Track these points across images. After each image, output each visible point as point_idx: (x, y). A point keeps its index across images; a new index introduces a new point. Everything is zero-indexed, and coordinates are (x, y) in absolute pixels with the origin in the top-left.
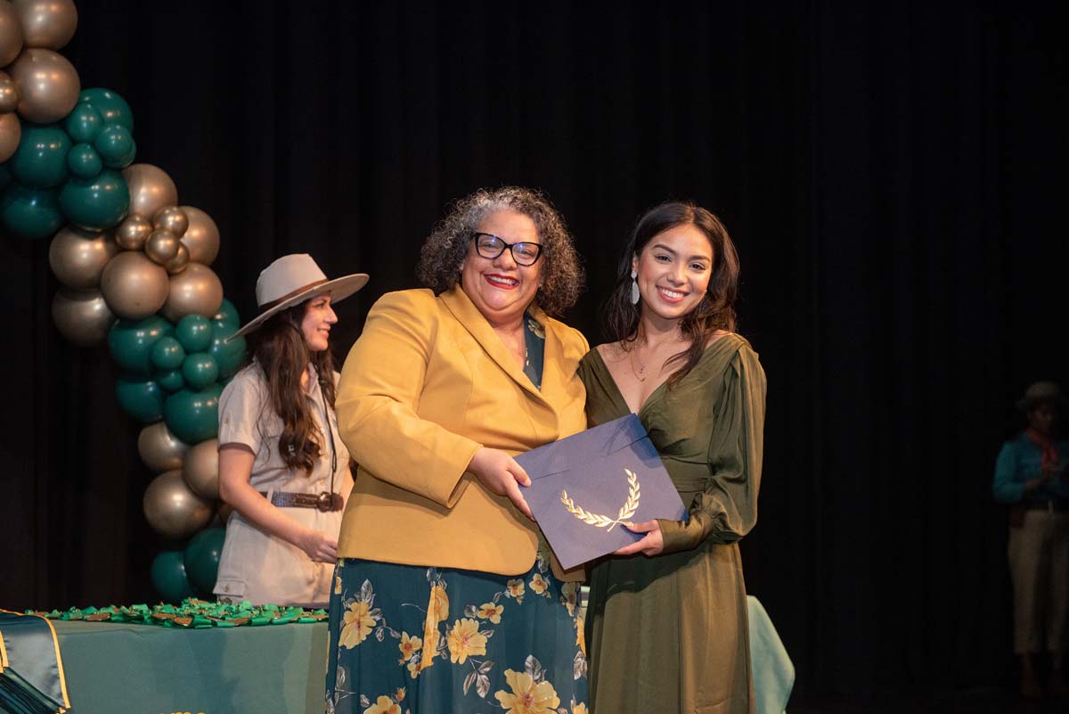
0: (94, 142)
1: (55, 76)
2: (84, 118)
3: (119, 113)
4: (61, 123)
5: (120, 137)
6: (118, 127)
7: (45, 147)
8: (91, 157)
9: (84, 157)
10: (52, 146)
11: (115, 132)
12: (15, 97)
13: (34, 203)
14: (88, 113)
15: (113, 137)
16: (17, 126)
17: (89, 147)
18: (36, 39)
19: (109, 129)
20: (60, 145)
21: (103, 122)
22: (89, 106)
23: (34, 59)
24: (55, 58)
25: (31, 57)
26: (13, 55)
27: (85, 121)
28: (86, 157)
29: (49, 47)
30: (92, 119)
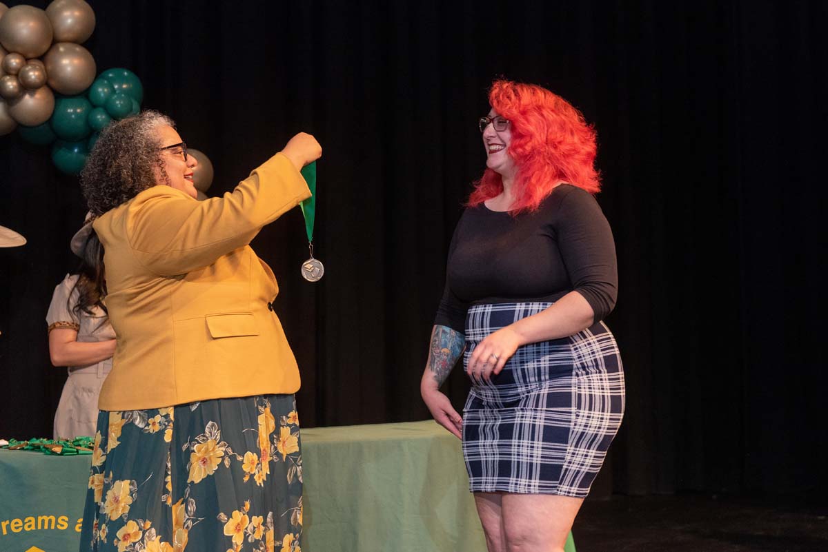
0: (106, 107)
1: (76, 61)
2: (100, 90)
3: (131, 86)
4: (85, 94)
5: (122, 102)
6: (123, 95)
7: (74, 111)
8: (104, 117)
9: (99, 117)
10: (79, 110)
11: (120, 99)
12: (42, 77)
13: (76, 150)
14: (104, 86)
15: (118, 102)
16: (51, 98)
17: (101, 109)
18: (65, 36)
19: (116, 96)
20: (84, 108)
21: (114, 91)
22: (106, 82)
23: (62, 49)
24: (78, 49)
25: (58, 48)
26: (45, 47)
27: (102, 91)
28: (100, 117)
29: (75, 41)
30: (106, 90)
